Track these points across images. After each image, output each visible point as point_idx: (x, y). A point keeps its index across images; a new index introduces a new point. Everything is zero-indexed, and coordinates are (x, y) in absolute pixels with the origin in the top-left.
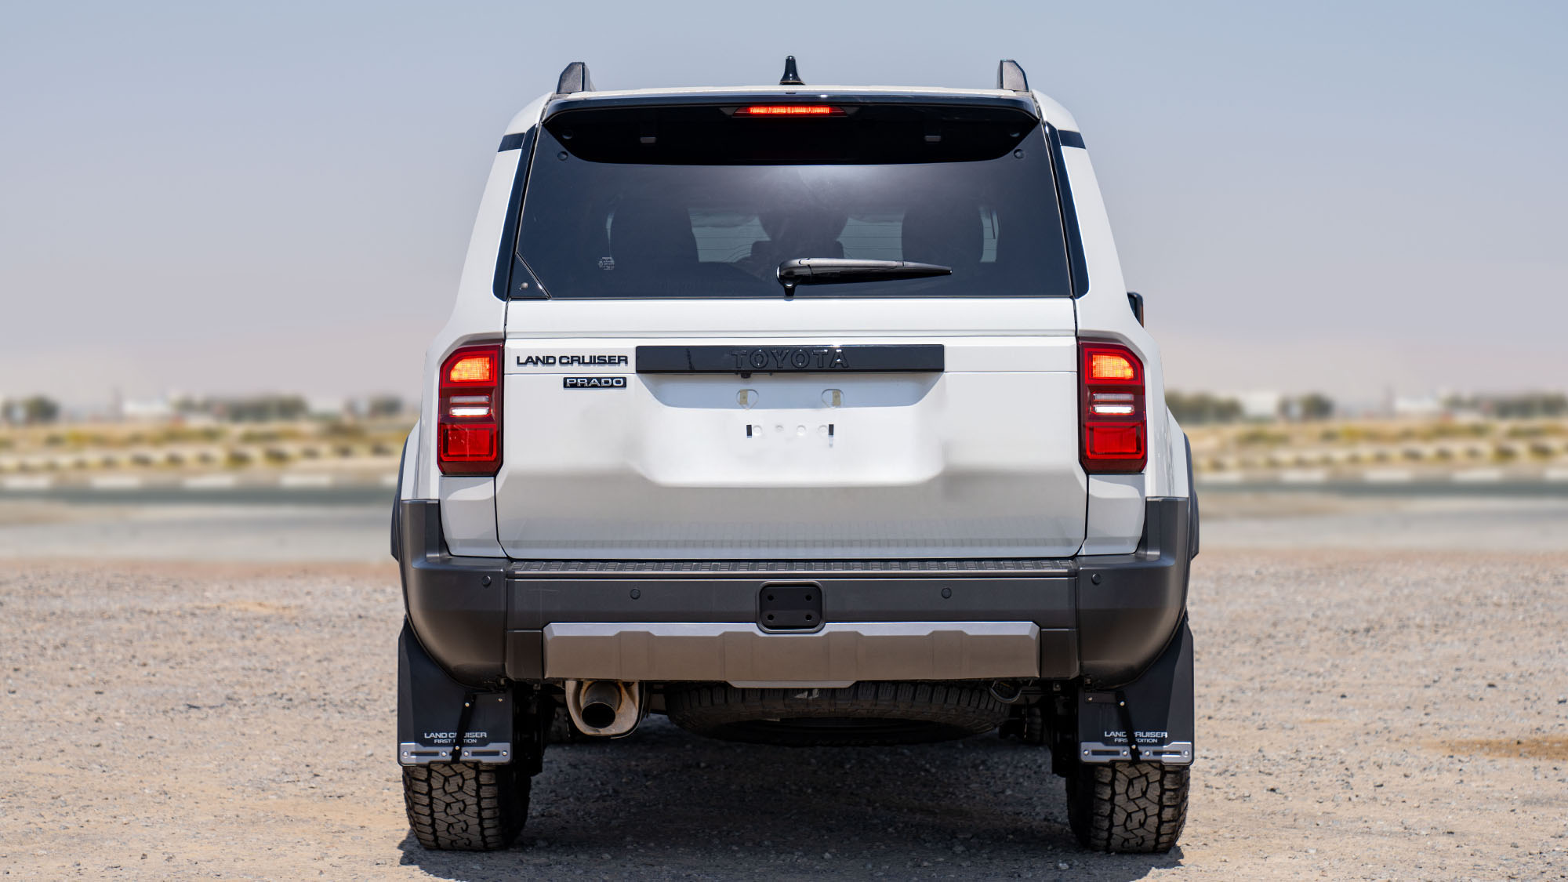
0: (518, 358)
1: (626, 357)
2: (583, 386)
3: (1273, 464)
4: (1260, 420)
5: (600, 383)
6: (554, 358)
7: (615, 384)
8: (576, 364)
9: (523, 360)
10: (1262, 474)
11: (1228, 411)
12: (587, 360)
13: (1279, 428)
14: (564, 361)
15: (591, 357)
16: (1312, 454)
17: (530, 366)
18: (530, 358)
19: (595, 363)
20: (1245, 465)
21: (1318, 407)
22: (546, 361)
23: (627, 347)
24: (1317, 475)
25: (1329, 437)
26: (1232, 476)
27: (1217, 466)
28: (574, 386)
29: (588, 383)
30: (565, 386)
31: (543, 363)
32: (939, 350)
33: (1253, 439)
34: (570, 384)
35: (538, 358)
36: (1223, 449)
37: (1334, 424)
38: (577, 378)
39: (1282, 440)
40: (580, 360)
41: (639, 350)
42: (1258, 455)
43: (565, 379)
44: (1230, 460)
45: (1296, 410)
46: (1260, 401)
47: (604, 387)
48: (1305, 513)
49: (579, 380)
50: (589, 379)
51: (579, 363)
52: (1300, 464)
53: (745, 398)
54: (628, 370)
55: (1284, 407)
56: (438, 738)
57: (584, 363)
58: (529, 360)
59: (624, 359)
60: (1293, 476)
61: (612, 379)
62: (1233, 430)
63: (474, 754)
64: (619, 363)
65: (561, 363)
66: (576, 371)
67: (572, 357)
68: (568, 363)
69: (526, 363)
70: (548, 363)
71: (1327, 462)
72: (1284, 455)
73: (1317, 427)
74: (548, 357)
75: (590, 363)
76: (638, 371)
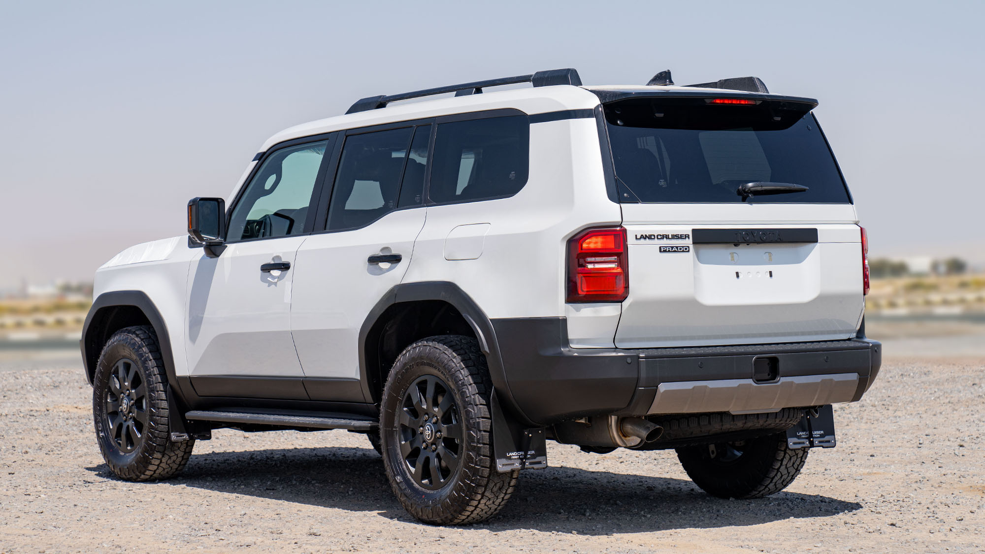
0: (636, 236)
1: (689, 235)
2: (669, 251)
3: (928, 303)
4: (920, 275)
5: (677, 249)
6: (654, 236)
7: (684, 250)
8: (665, 239)
9: (638, 237)
10: (921, 309)
11: (899, 270)
12: (670, 237)
13: (932, 280)
14: (659, 237)
15: (672, 235)
16: (953, 296)
17: (642, 240)
18: (642, 235)
19: (674, 238)
20: (910, 304)
21: (957, 267)
22: (650, 237)
23: (687, 229)
24: (956, 310)
25: (964, 285)
26: (902, 311)
27: (892, 305)
28: (665, 251)
29: (672, 249)
30: (660, 251)
31: (649, 238)
32: (815, 231)
33: (915, 287)
34: (663, 250)
35: (646, 235)
36: (896, 293)
37: (967, 277)
38: (666, 247)
39: (933, 288)
40: (667, 237)
41: (694, 231)
42: (918, 297)
43: (660, 248)
44: (901, 301)
45: (943, 269)
46: (919, 263)
47: (679, 252)
48: (949, 334)
49: (667, 248)
50: (672, 247)
51: (667, 238)
52: (946, 303)
53: (733, 257)
54: (689, 242)
55: (935, 267)
56: (513, 456)
57: (669, 238)
58: (642, 237)
59: (687, 236)
60: (941, 310)
61: (683, 247)
62: (902, 282)
63: (531, 463)
64: (685, 238)
65: (658, 238)
66: (665, 242)
67: (663, 235)
68: (661, 238)
69: (640, 239)
70: (651, 239)
71: (962, 301)
72: (935, 297)
73: (956, 279)
74: (651, 235)
75: (672, 238)
76: (694, 243)
